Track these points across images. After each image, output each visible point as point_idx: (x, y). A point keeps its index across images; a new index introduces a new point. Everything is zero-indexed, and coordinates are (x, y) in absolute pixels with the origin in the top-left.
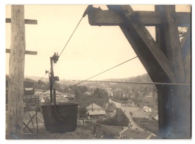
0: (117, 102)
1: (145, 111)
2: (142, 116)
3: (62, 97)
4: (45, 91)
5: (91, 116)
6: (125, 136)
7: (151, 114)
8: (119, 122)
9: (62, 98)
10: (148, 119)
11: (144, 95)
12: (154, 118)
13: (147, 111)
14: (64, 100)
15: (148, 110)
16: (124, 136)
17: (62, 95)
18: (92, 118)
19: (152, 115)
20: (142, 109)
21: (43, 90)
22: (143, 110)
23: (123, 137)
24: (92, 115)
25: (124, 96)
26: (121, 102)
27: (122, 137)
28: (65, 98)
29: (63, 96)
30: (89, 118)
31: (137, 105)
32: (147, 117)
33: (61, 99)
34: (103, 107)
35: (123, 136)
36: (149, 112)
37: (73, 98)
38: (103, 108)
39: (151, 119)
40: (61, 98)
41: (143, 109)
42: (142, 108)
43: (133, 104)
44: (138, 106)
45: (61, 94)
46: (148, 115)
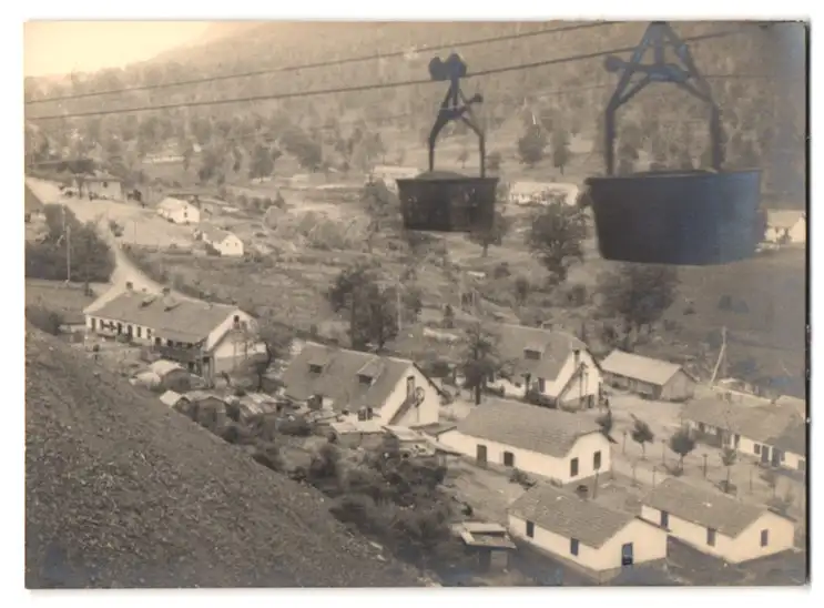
1: (171, 221)
2: (165, 242)
6: (111, 323)
7: (198, 232)
8: (68, 263)
10: (189, 253)
11: (143, 150)
12: (217, 246)
13: (179, 218)
15: (186, 215)
16: (107, 322)
19: (205, 236)
20: (157, 209)
22: (161, 216)
23: (103, 325)
26: (55, 180)
27: (98, 325)
31: (131, 192)
32: (184, 244)
35: (102, 322)
36: (188, 223)
39: (203, 253)
41: (161, 211)
42: (154, 205)
43: (115, 189)
44: (137, 196)
46: (187, 236)
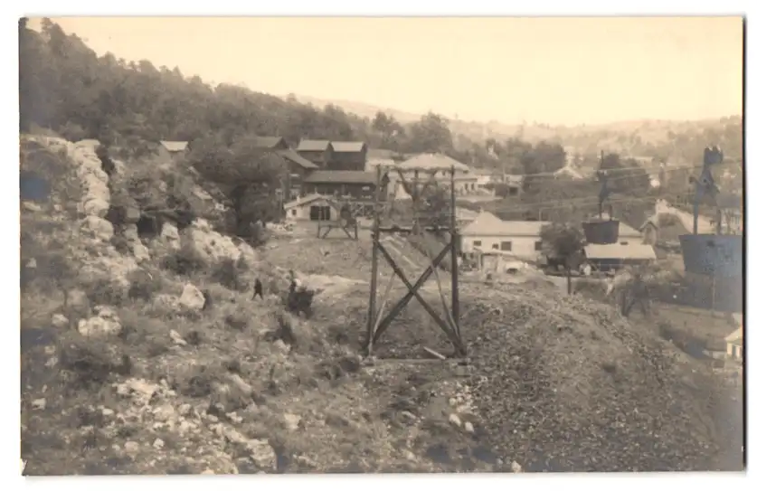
3: (470, 184)
4: (402, 159)
5: (595, 263)
9: (470, 188)
14: (478, 194)
17: (471, 175)
18: (598, 271)
21: (396, 154)
24: (595, 261)
28: (480, 186)
29: (476, 180)
30: (587, 270)
33: (465, 192)
34: (641, 231)
37: (513, 190)
38: (643, 234)
40: (466, 186)
45: (466, 172)
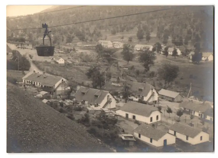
0: (11, 43)
2: (44, 60)
6: (29, 81)
8: (18, 66)
12: (57, 61)
19: (54, 58)
25: (14, 36)
26: (15, 44)
35: (27, 81)
39: (54, 63)
43: (31, 46)
